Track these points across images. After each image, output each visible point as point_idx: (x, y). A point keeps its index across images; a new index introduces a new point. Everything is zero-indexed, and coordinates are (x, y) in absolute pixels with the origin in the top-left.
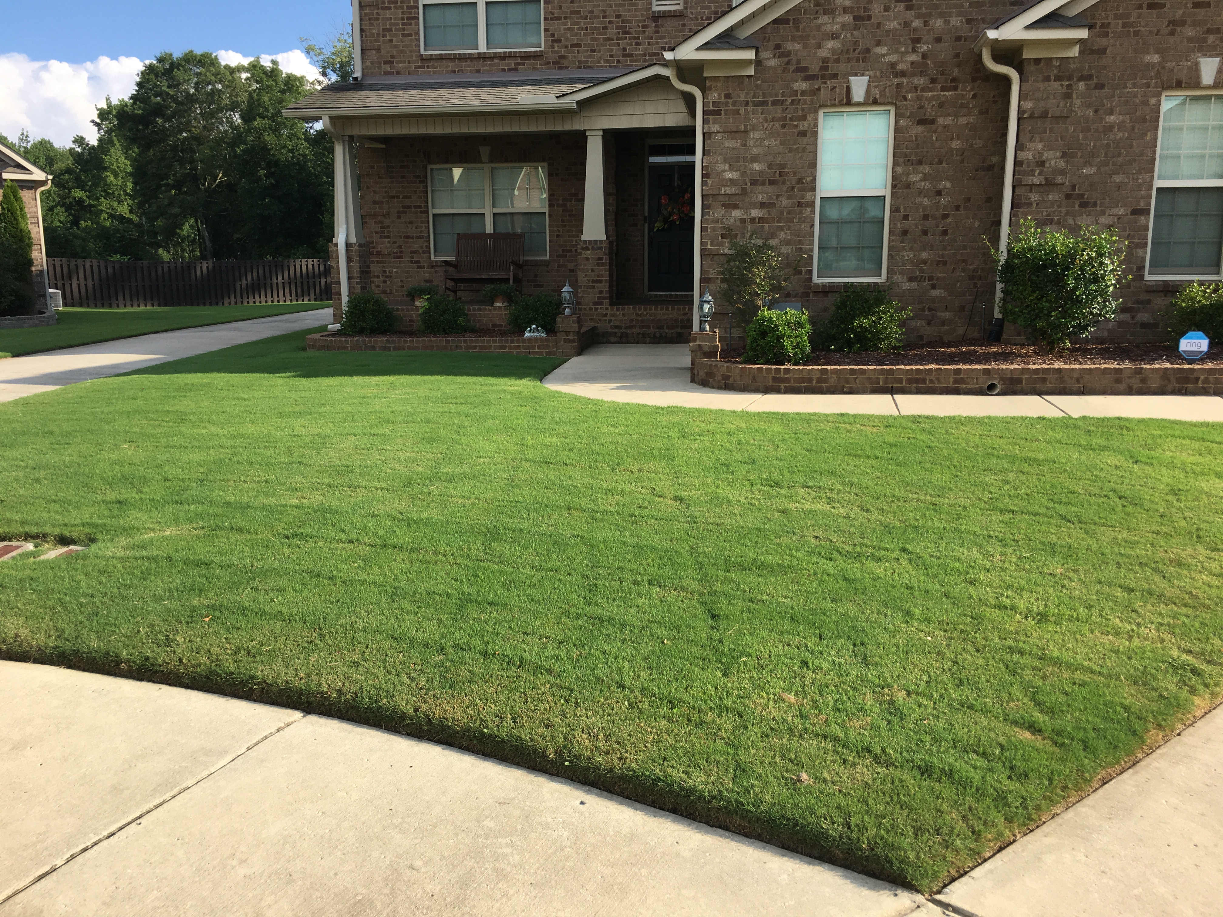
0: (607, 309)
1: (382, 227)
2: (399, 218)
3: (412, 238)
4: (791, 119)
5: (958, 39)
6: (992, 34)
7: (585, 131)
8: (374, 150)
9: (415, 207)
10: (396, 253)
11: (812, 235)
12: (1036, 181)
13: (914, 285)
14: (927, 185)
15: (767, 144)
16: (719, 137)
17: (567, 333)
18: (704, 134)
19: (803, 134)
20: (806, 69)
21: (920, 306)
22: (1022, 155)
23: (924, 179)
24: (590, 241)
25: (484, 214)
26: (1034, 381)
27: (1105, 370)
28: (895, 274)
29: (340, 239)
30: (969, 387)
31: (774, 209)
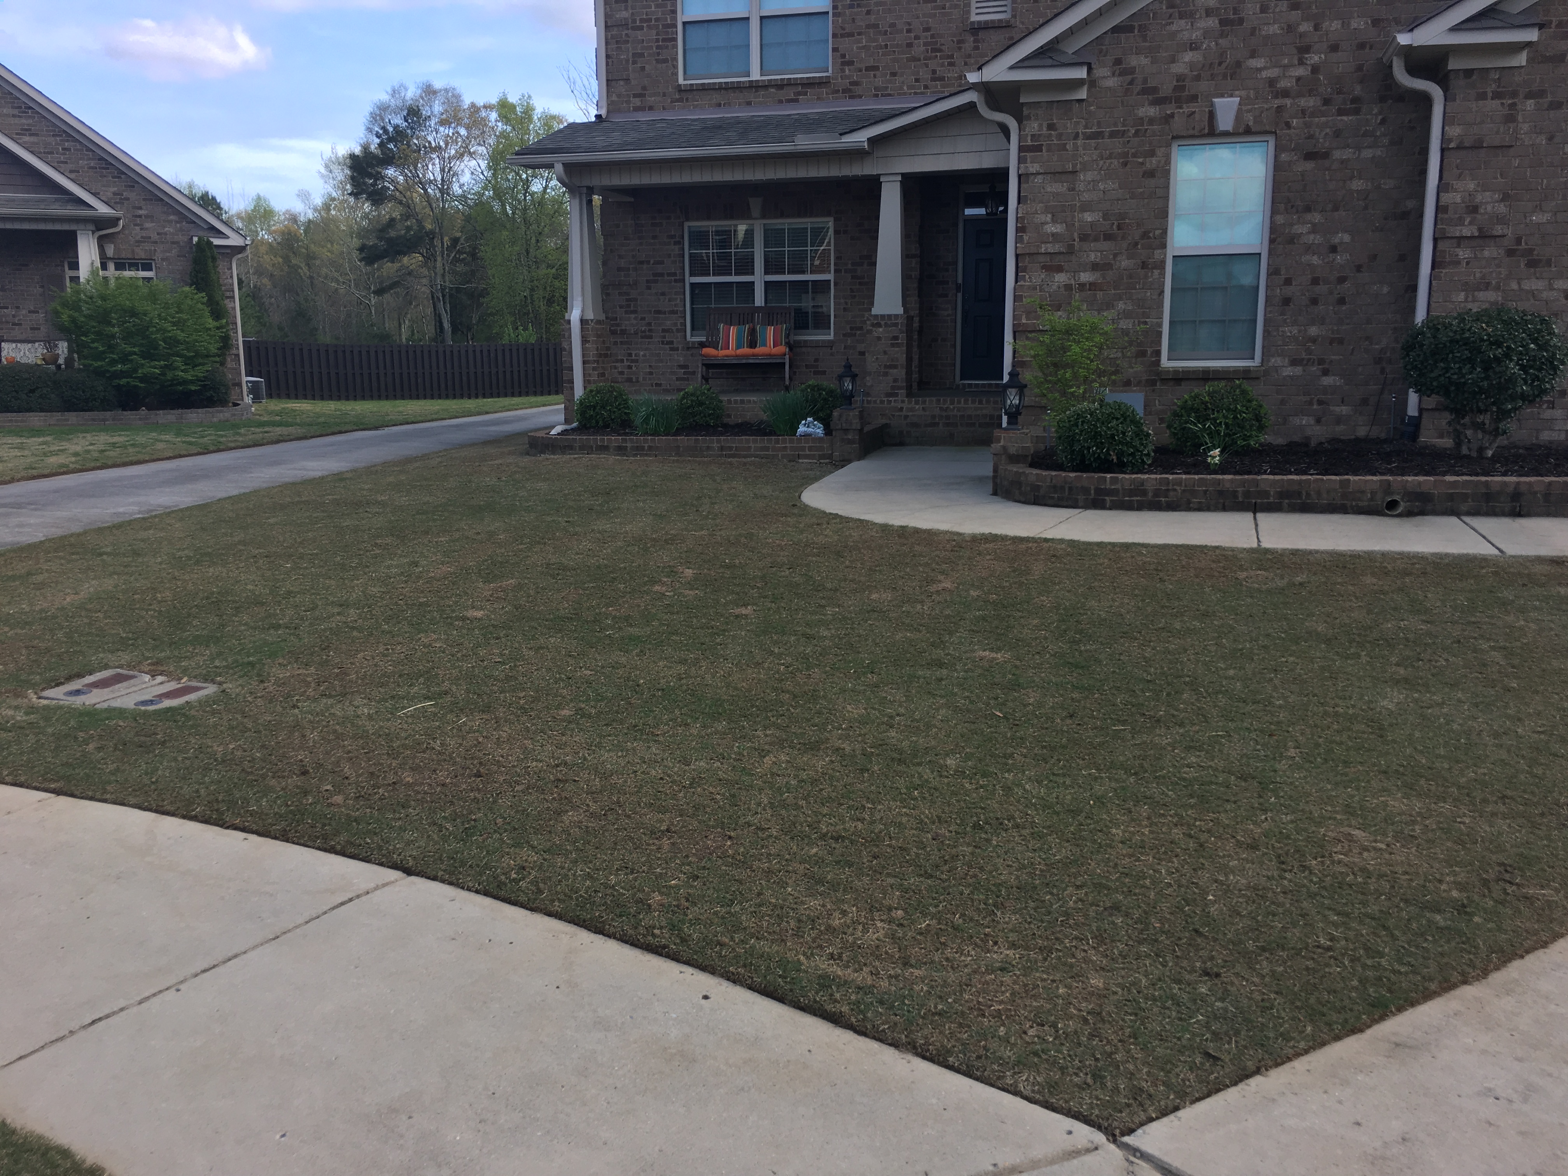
0: (903, 402)
1: (627, 300)
2: (649, 288)
3: (665, 313)
4: (1135, 155)
5: (1362, 46)
6: (1404, 39)
7: (879, 176)
9: (669, 275)
10: (644, 332)
11: (1161, 305)
12: (1466, 232)
13: (1298, 370)
14: (1317, 239)
15: (1102, 187)
16: (1039, 179)
17: (846, 431)
18: (1020, 176)
19: (1151, 174)
20: (1155, 90)
21: (1307, 398)
22: (1446, 198)
24: (883, 316)
25: (753, 283)
26: (1451, 497)
27: (1550, 483)
28: (1273, 356)
29: (575, 315)
30: (1360, 504)
31: (1110, 272)
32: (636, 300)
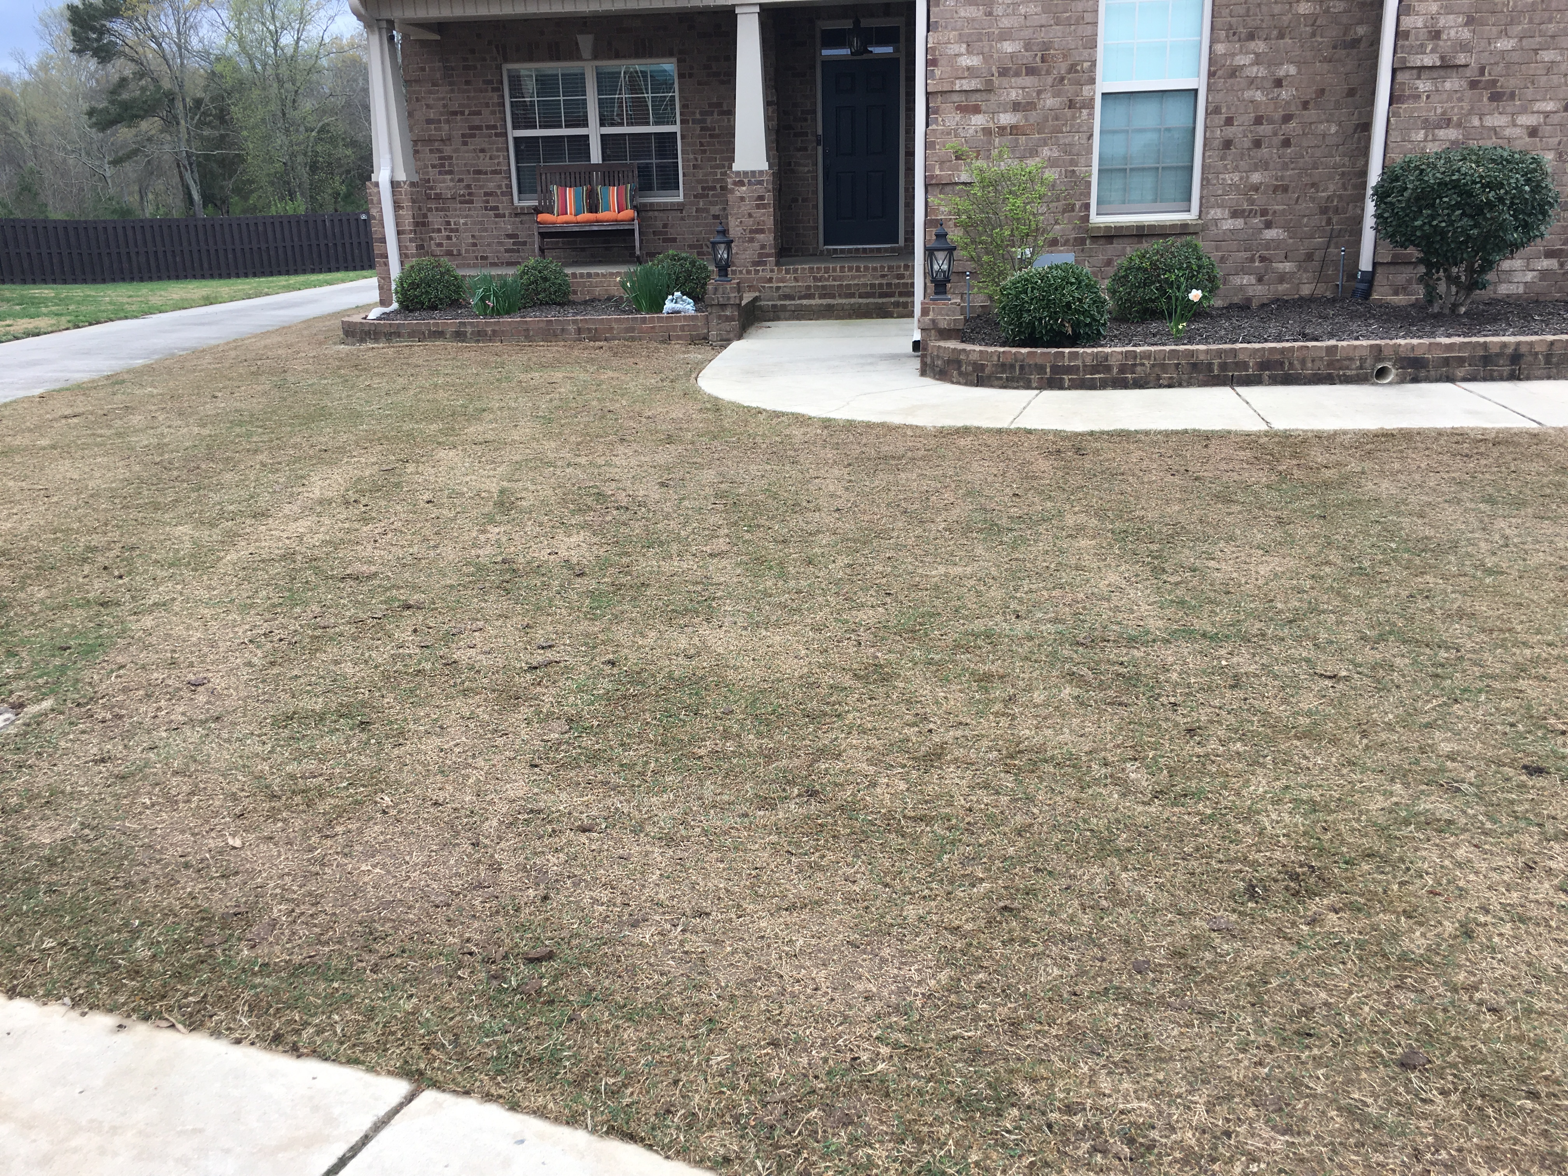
0: (772, 271)
1: (440, 158)
2: (465, 144)
3: (486, 173)
7: (734, 6)
8: (423, 43)
9: (488, 127)
10: (464, 195)
11: (1090, 151)
12: (1428, 61)
13: (1239, 223)
14: (1260, 71)
15: (1023, 11)
16: (951, 2)
17: (723, 306)
21: (1248, 254)
22: (1408, 22)
23: (1257, 62)
24: (745, 173)
25: (588, 136)
26: (1446, 361)
27: (1552, 343)
28: (1212, 207)
29: (382, 175)
30: (1348, 373)
31: (1034, 113)
32: (451, 158)
